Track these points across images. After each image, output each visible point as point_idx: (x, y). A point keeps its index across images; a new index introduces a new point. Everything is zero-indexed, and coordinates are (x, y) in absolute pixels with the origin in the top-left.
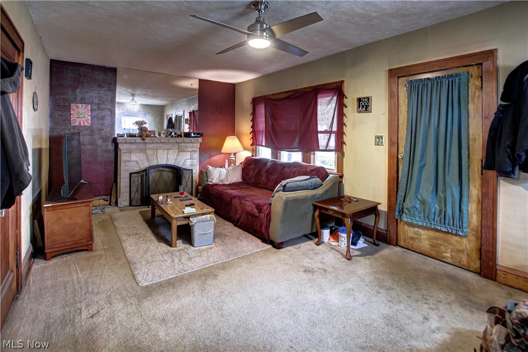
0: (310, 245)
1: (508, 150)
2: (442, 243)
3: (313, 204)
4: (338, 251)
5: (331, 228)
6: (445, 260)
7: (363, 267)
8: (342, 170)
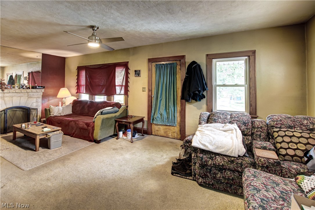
0: (114, 140)
1: (188, 92)
2: (168, 130)
3: (115, 120)
4: (127, 140)
5: (123, 131)
6: (169, 137)
7: (138, 144)
8: (128, 103)
